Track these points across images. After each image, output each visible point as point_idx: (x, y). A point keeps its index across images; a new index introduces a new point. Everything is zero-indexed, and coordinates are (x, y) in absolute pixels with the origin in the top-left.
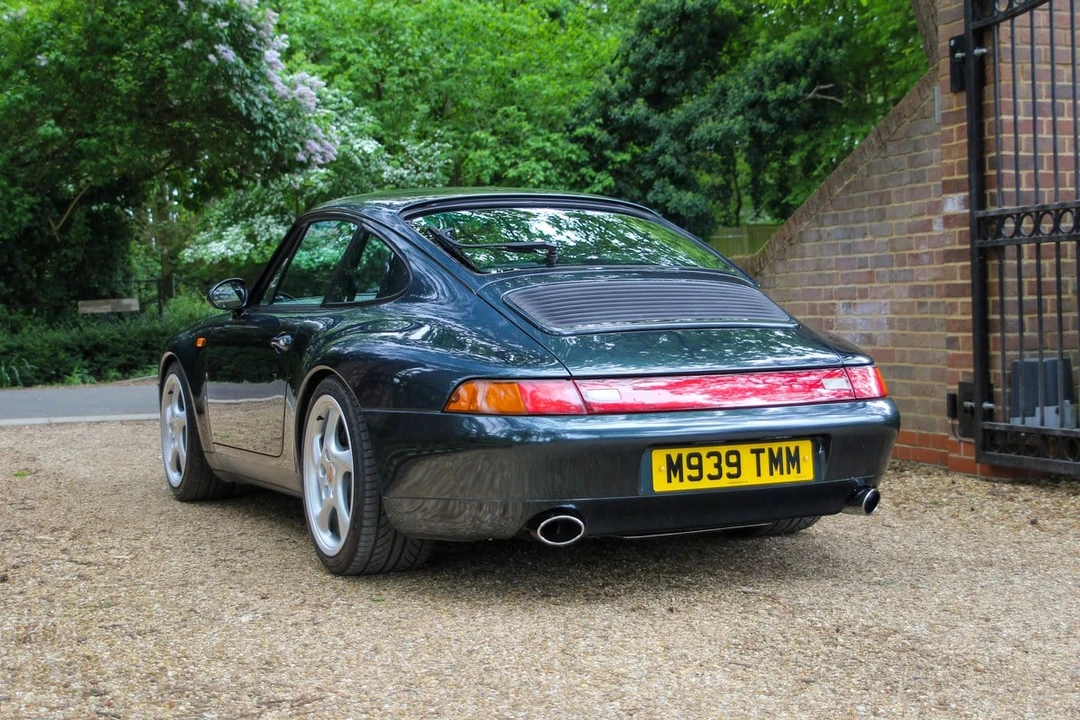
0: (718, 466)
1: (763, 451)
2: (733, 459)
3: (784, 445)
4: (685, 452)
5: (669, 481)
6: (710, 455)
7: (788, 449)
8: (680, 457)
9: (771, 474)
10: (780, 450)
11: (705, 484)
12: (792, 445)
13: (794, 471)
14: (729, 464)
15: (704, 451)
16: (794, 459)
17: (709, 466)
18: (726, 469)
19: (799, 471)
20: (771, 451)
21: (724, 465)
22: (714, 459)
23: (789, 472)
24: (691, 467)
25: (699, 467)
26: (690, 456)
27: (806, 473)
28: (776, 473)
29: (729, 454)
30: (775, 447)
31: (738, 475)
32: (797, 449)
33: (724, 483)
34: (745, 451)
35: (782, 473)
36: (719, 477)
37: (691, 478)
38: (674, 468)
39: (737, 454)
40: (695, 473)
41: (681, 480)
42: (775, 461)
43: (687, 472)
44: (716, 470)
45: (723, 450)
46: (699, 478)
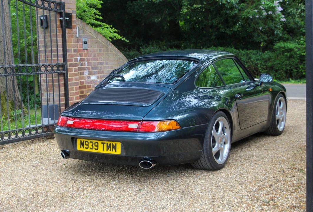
0: (92, 145)
1: (105, 143)
2: (96, 144)
3: (112, 143)
4: (85, 140)
5: (81, 148)
6: (90, 142)
7: (113, 144)
8: (83, 141)
9: (107, 150)
10: (110, 144)
11: (89, 150)
12: (114, 143)
13: (114, 151)
14: (95, 146)
15: (89, 141)
16: (115, 147)
17: (90, 145)
18: (94, 147)
19: (116, 151)
20: (107, 144)
21: (94, 145)
22: (92, 144)
23: (112, 151)
24: (86, 145)
25: (88, 145)
26: (86, 142)
27: (118, 152)
28: (109, 150)
29: (95, 143)
30: (109, 143)
31: (97, 149)
32: (116, 144)
33: (94, 151)
34: (100, 143)
35: (110, 151)
36: (92, 149)
37: (86, 148)
38: (82, 144)
39: (97, 143)
40: (87, 147)
41: (83, 148)
42: (108, 147)
43: (85, 146)
44: (92, 147)
45: (94, 141)
46: (88, 148)
